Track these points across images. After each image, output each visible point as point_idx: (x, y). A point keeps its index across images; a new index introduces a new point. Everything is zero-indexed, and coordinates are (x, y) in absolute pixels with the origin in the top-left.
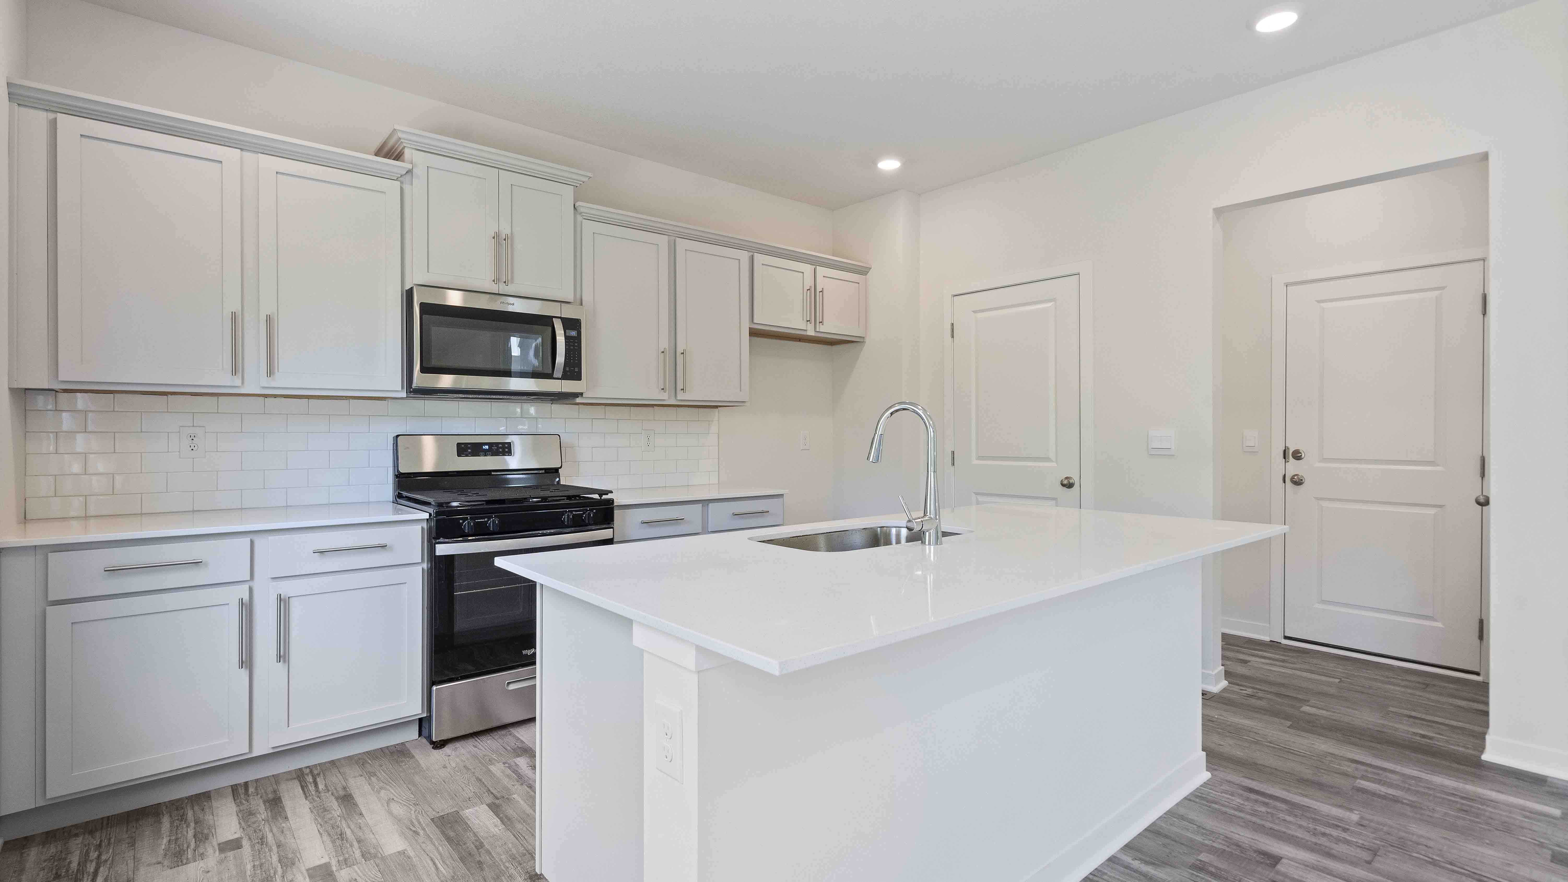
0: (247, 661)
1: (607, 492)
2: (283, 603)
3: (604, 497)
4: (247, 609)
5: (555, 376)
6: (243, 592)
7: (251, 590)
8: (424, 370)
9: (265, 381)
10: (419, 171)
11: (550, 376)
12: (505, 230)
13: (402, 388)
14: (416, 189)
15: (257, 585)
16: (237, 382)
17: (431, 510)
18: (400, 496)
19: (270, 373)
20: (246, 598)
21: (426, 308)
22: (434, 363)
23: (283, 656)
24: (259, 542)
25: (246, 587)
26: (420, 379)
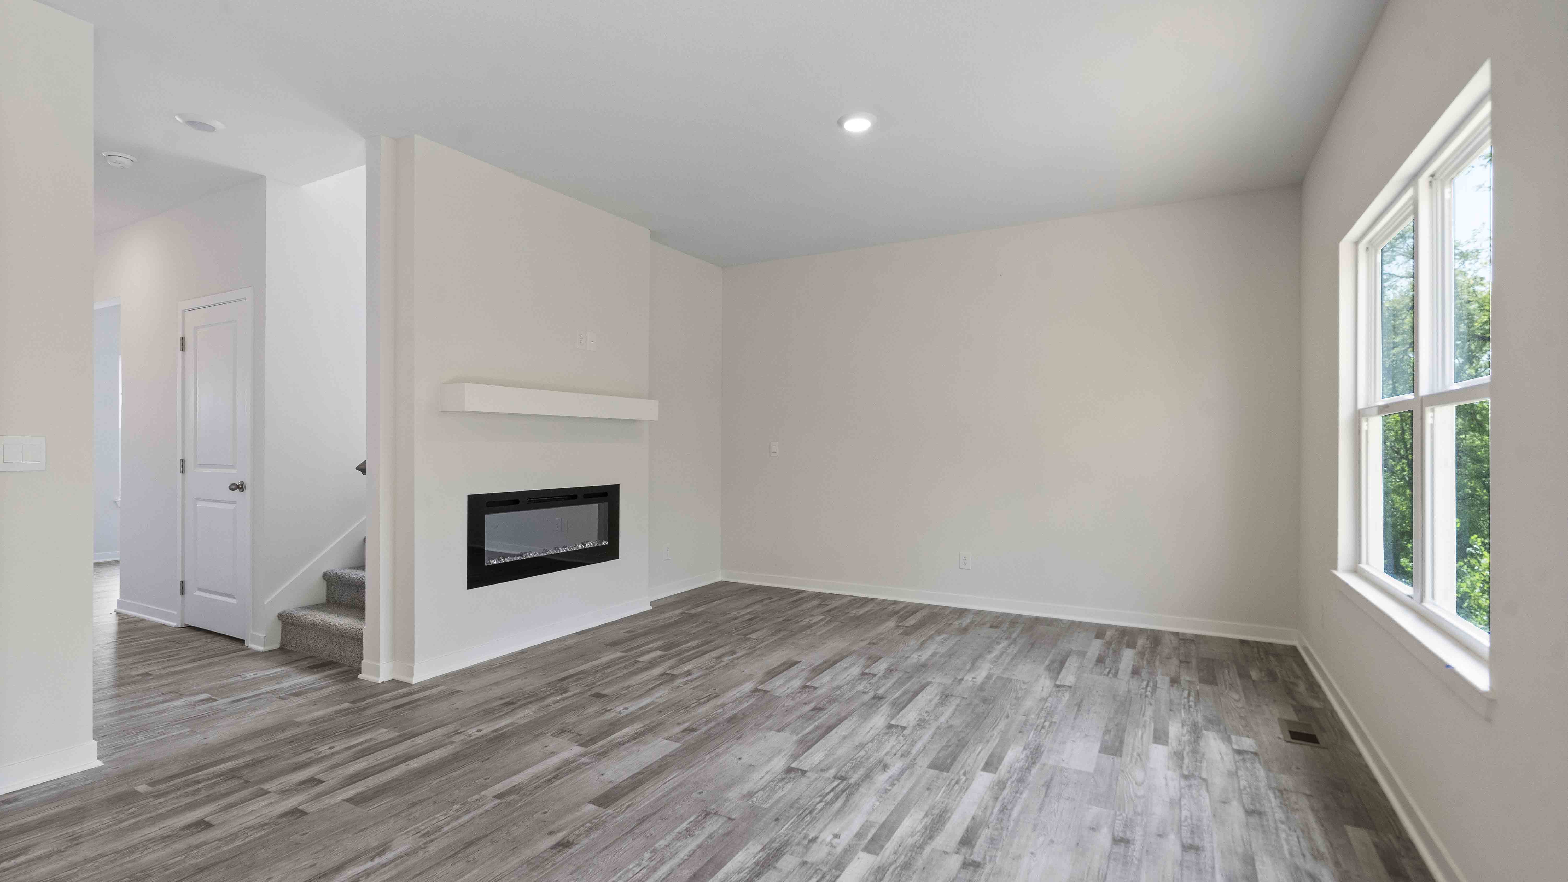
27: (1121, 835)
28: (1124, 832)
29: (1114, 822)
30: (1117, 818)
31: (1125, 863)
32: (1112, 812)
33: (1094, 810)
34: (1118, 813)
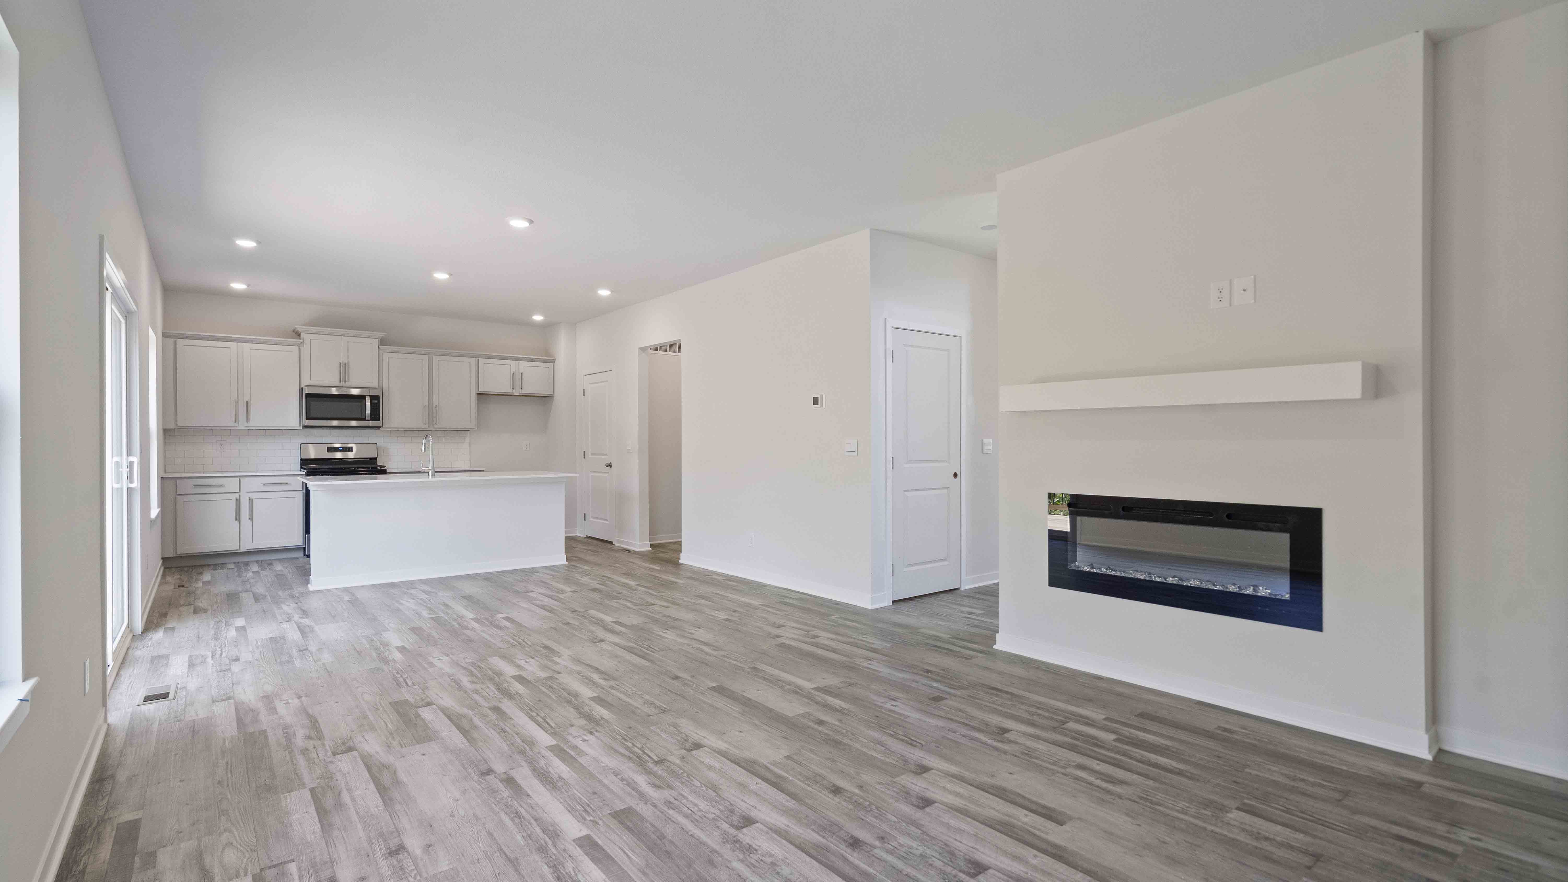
0: (238, 519)
1: (384, 467)
2: (251, 501)
3: (382, 468)
4: (238, 501)
5: (367, 419)
6: (237, 496)
7: (239, 496)
8: (307, 419)
9: (246, 425)
10: (307, 341)
11: (365, 420)
12: (345, 361)
13: (300, 425)
14: (305, 349)
15: (241, 494)
16: (237, 425)
17: (305, 471)
18: (301, 468)
19: (248, 421)
20: (238, 498)
21: (308, 395)
22: (312, 416)
23: (251, 518)
24: (242, 479)
25: (237, 494)
26: (307, 423)
27: (401, 857)
28: (399, 861)
29: (416, 866)
30: (416, 872)
31: (382, 834)
32: (425, 875)
33: (444, 866)
34: (419, 878)
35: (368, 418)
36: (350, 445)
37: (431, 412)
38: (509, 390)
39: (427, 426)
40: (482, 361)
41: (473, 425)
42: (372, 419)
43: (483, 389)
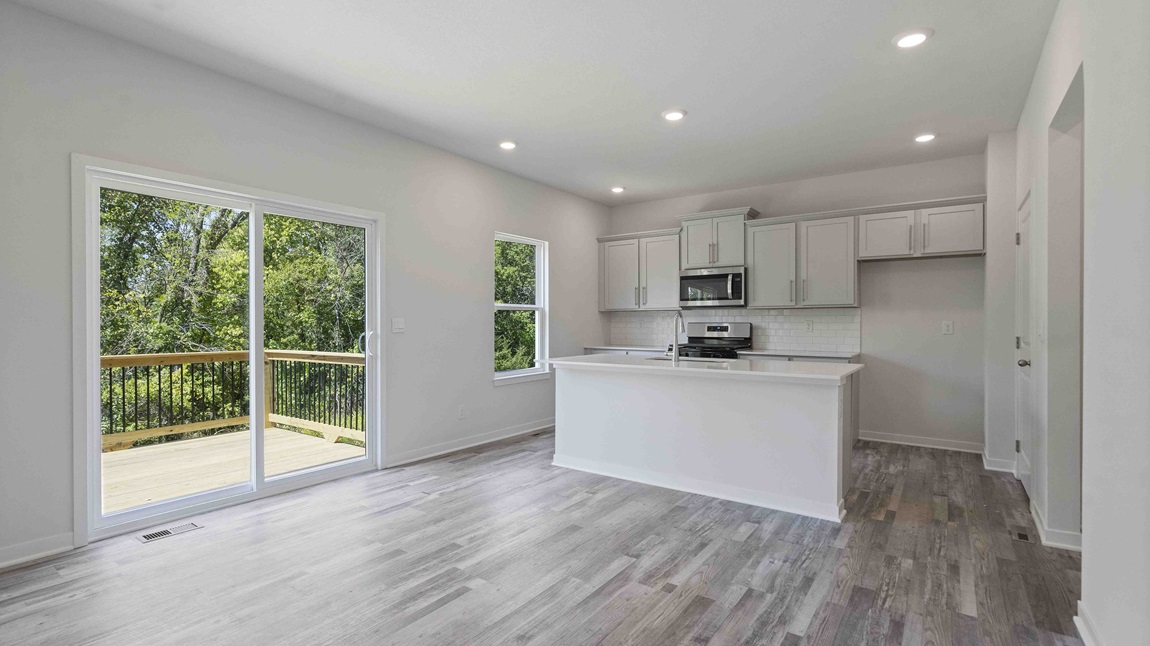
5: (729, 298)
8: (681, 300)
9: (645, 306)
11: (727, 299)
12: (715, 242)
13: (679, 306)
14: (684, 236)
16: (638, 307)
19: (646, 303)
21: (682, 278)
22: (685, 297)
26: (684, 303)
35: (730, 296)
36: (725, 325)
37: (798, 287)
38: (904, 251)
39: (793, 303)
40: (863, 218)
41: (850, 300)
42: (733, 298)
43: (864, 254)
